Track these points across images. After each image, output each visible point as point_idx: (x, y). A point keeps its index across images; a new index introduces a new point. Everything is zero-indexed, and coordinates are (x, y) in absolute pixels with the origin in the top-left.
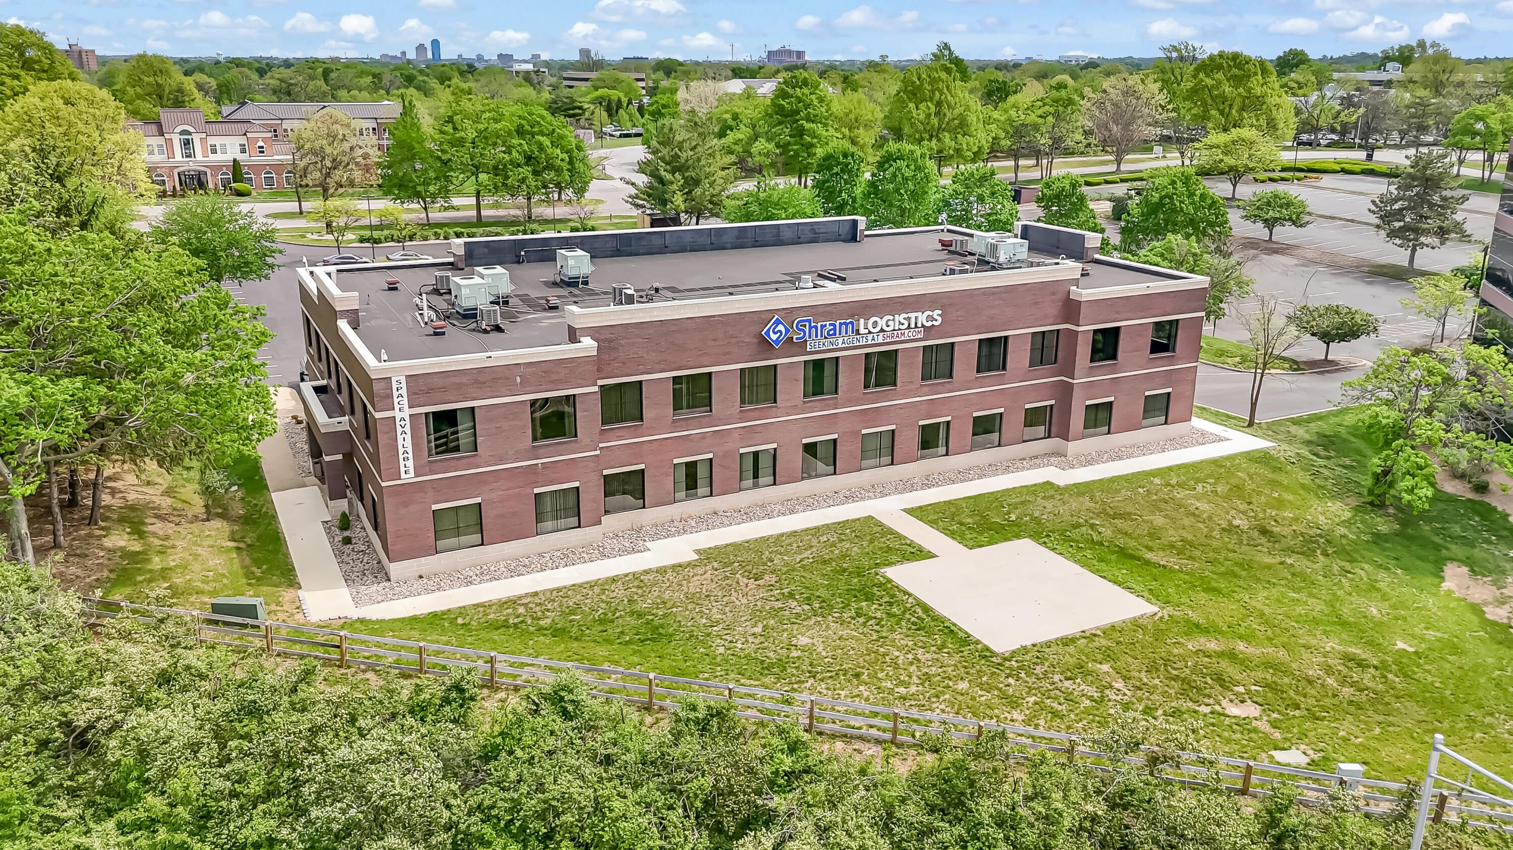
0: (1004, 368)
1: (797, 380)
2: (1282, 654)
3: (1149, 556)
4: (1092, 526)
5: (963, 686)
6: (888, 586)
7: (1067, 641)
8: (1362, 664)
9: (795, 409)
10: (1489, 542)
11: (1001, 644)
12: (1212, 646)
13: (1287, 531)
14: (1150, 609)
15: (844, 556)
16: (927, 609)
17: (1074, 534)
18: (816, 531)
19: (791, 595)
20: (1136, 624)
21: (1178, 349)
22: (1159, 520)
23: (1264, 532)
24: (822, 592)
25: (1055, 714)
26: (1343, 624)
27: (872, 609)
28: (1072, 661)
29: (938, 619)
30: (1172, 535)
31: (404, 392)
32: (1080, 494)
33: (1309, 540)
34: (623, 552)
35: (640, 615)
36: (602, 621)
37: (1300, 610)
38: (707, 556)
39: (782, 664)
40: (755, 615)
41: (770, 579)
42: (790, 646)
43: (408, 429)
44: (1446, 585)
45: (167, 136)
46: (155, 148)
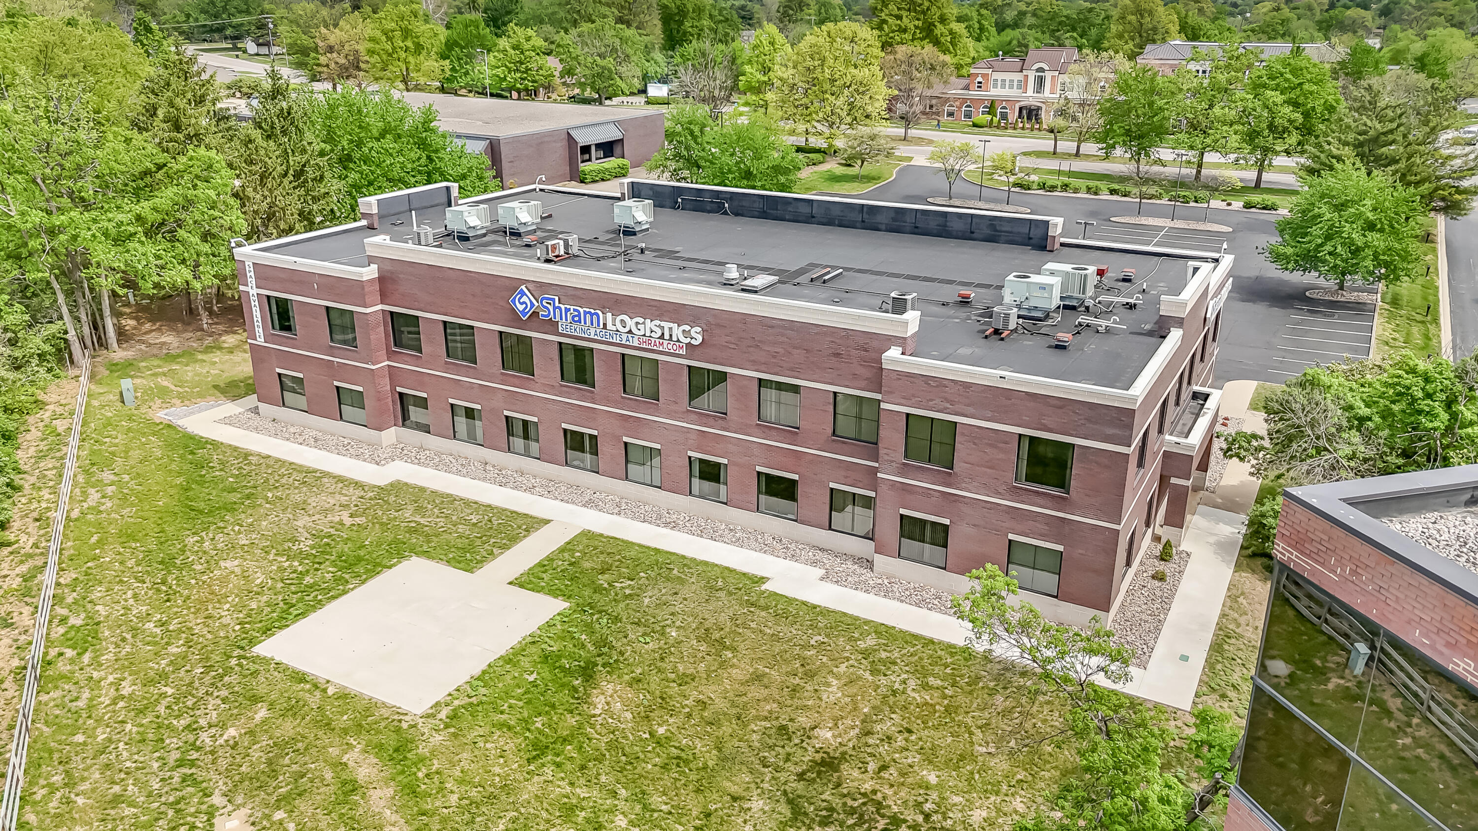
0: (799, 427)
1: (552, 361)
4: (653, 633)
19: (327, 537)
21: (1071, 489)
24: (343, 547)
27: (320, 575)
31: (253, 274)
32: (748, 604)
39: (173, 566)
41: (358, 520)
42: (214, 562)
43: (257, 303)
45: (1025, 73)
46: (1015, 83)
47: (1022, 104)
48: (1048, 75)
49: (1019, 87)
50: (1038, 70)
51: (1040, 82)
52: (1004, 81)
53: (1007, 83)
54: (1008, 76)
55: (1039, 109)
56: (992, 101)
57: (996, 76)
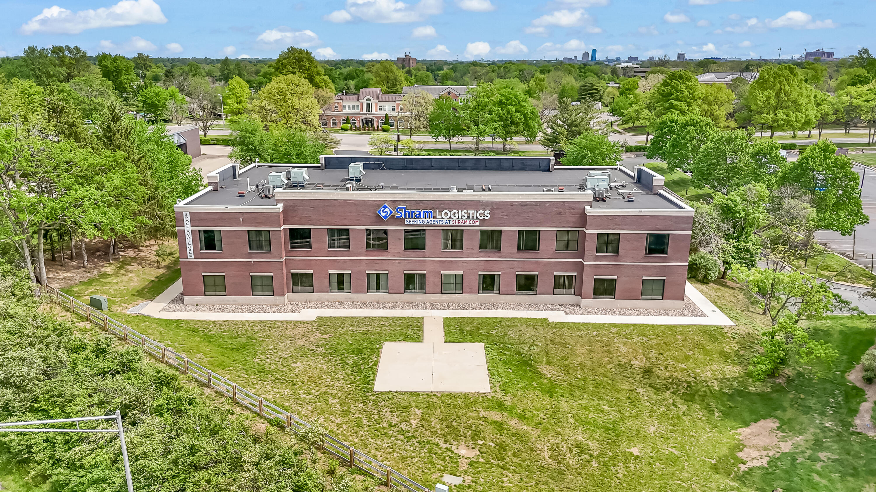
0: (539, 250)
1: (400, 239)
2: (535, 432)
6: (376, 350)
7: (415, 394)
9: (398, 254)
12: (495, 417)
15: (378, 333)
19: (326, 345)
20: (466, 396)
21: (669, 252)
22: (581, 351)
24: (341, 347)
30: (576, 361)
31: (189, 219)
34: (287, 311)
38: (321, 321)
42: (287, 366)
43: (190, 236)
45: (361, 101)
46: (356, 107)
47: (363, 117)
48: (373, 103)
49: (358, 109)
50: (367, 100)
51: (369, 106)
52: (349, 106)
53: (351, 107)
54: (351, 104)
55: (372, 120)
56: (348, 117)
57: (344, 103)
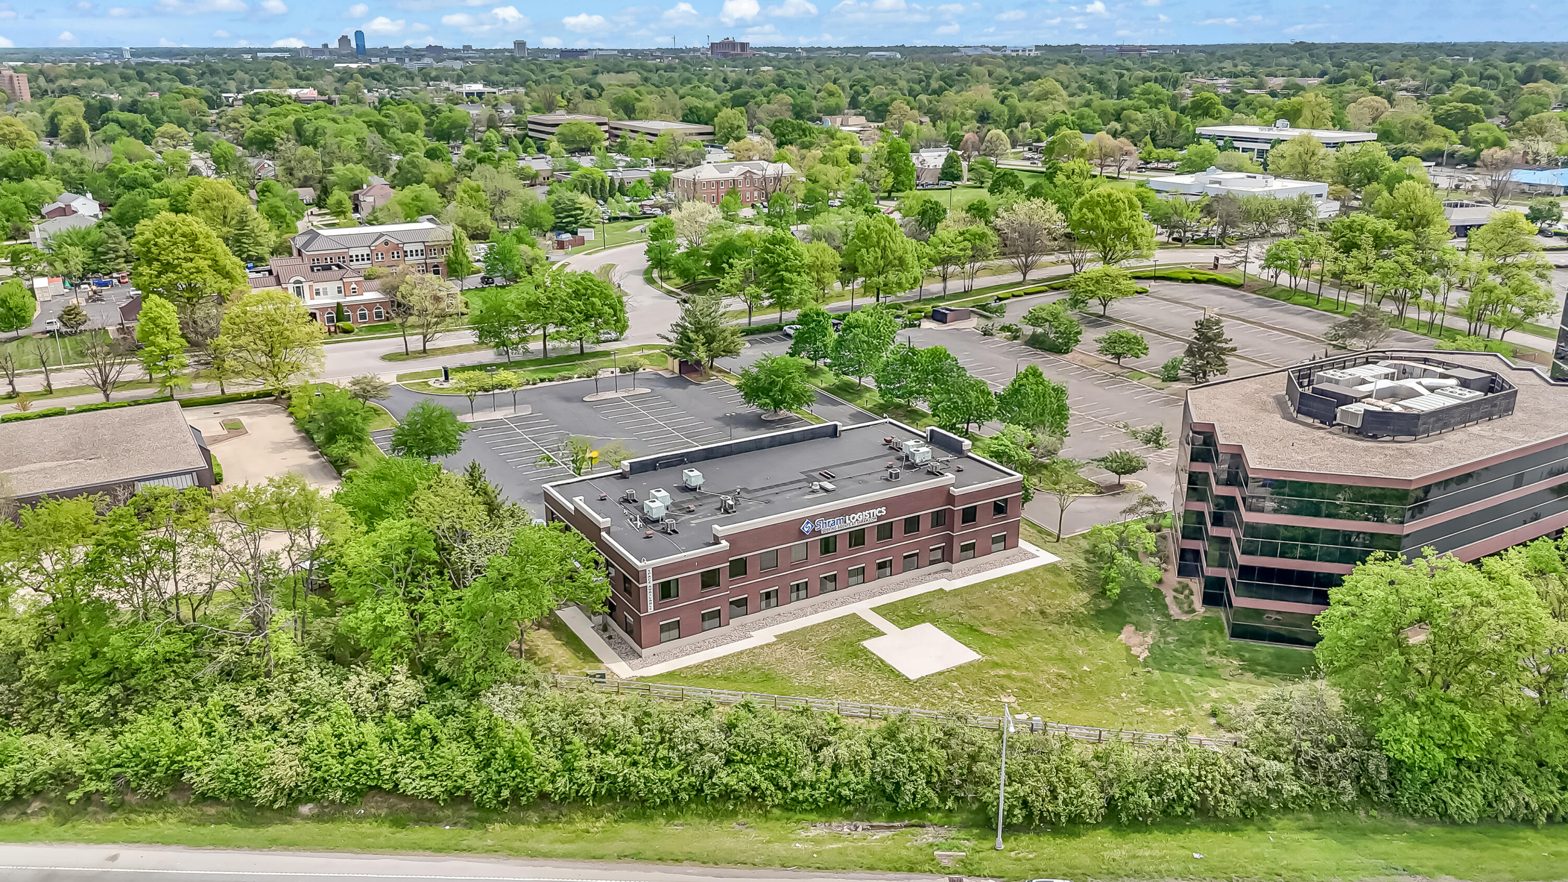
0: (919, 531)
1: (817, 549)
2: (1031, 675)
3: (984, 629)
4: (960, 614)
5: (897, 694)
6: (865, 651)
7: (940, 673)
8: (1064, 678)
9: (817, 561)
10: (1150, 612)
11: (913, 676)
12: (1002, 673)
13: (1053, 612)
14: (978, 657)
15: (844, 636)
16: (882, 661)
17: (950, 619)
18: (829, 623)
19: (822, 657)
20: (971, 664)
21: (1008, 512)
22: (992, 609)
23: (1042, 613)
24: (836, 655)
25: (933, 704)
26: (1063, 659)
27: (859, 662)
28: (942, 682)
29: (887, 666)
30: (997, 618)
31: (651, 575)
32: (956, 596)
33: (1063, 615)
34: (741, 638)
35: (758, 669)
36: (743, 673)
37: (1046, 654)
38: (781, 638)
39: (823, 689)
40: (809, 668)
41: (812, 649)
42: (826, 681)
43: (652, 591)
44: (1122, 637)
45: (284, 286)
48: (306, 286)
50: (295, 282)
